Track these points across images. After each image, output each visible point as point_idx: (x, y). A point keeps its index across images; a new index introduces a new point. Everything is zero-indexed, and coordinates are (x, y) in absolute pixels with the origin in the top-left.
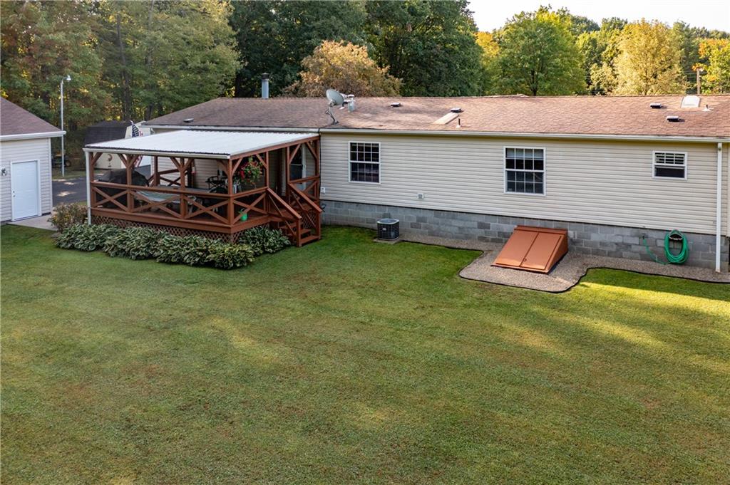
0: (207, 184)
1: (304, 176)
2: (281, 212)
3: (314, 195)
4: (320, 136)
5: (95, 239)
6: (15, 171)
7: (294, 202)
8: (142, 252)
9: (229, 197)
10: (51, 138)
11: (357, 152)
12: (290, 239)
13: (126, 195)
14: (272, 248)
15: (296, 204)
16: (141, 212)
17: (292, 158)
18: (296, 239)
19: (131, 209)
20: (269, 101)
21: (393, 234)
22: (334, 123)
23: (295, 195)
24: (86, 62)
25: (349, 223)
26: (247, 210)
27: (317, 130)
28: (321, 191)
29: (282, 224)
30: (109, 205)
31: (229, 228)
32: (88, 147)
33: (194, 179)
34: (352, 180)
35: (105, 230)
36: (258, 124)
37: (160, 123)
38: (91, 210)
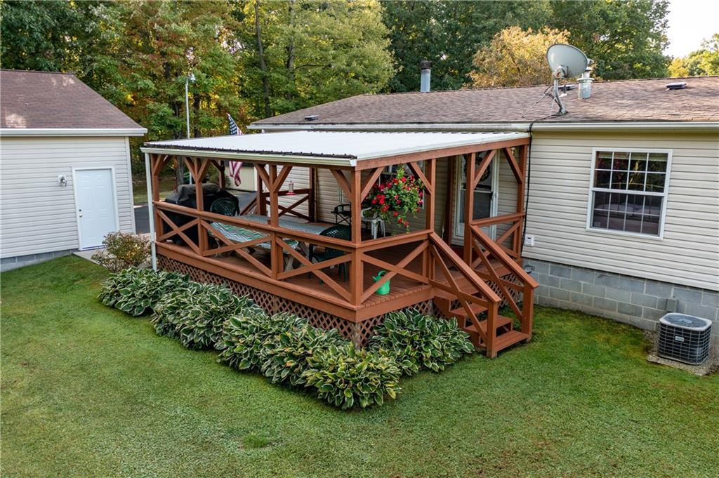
0: (333, 215)
1: (494, 213)
2: (456, 279)
3: (512, 249)
4: (530, 139)
5: (145, 297)
6: (79, 181)
7: (479, 261)
8: (199, 336)
9: (354, 249)
10: (130, 137)
11: (612, 170)
12: (473, 338)
13: (196, 227)
14: (439, 361)
15: (483, 264)
16: (219, 257)
17: (480, 176)
18: (487, 338)
19: (204, 250)
20: (432, 94)
21: (698, 351)
22: (559, 114)
23: (480, 246)
24: (216, 61)
25: (580, 306)
26: (390, 276)
27: (527, 126)
28: (526, 242)
29: (457, 304)
30: (177, 240)
31: (353, 311)
32: (148, 146)
33: (318, 208)
34: (593, 225)
35: (164, 281)
36: (416, 120)
37: (275, 121)
38: (156, 245)
